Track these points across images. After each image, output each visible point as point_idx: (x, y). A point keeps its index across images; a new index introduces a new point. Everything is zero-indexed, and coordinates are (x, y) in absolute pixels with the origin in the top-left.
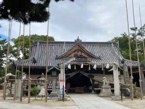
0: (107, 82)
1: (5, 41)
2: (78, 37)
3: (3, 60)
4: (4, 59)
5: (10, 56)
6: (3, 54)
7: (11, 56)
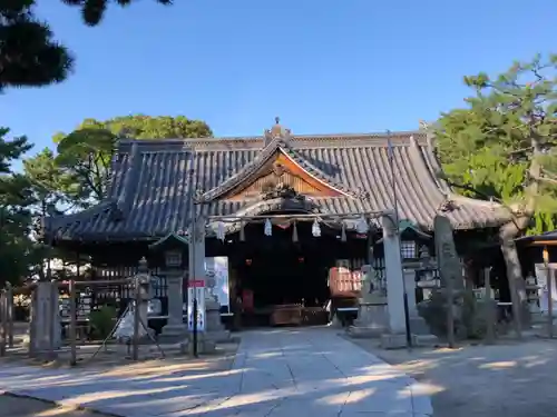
0: (375, 284)
1: (23, 145)
2: (277, 120)
3: (28, 212)
4: (32, 209)
5: (54, 197)
6: (31, 192)
7: (58, 198)
